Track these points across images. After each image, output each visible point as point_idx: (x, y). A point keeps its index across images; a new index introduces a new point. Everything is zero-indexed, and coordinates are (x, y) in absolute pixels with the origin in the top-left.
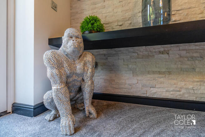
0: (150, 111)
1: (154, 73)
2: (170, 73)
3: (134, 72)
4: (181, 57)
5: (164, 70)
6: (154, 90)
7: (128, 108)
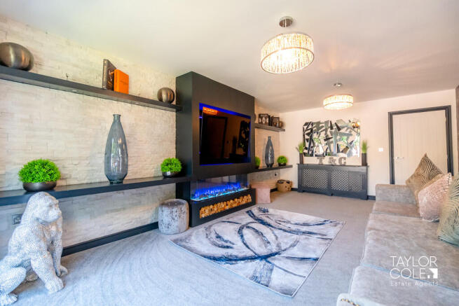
0: (110, 247)
1: (112, 211)
2: (124, 209)
3: (92, 215)
4: (133, 194)
5: (119, 208)
6: (110, 228)
7: (90, 254)
